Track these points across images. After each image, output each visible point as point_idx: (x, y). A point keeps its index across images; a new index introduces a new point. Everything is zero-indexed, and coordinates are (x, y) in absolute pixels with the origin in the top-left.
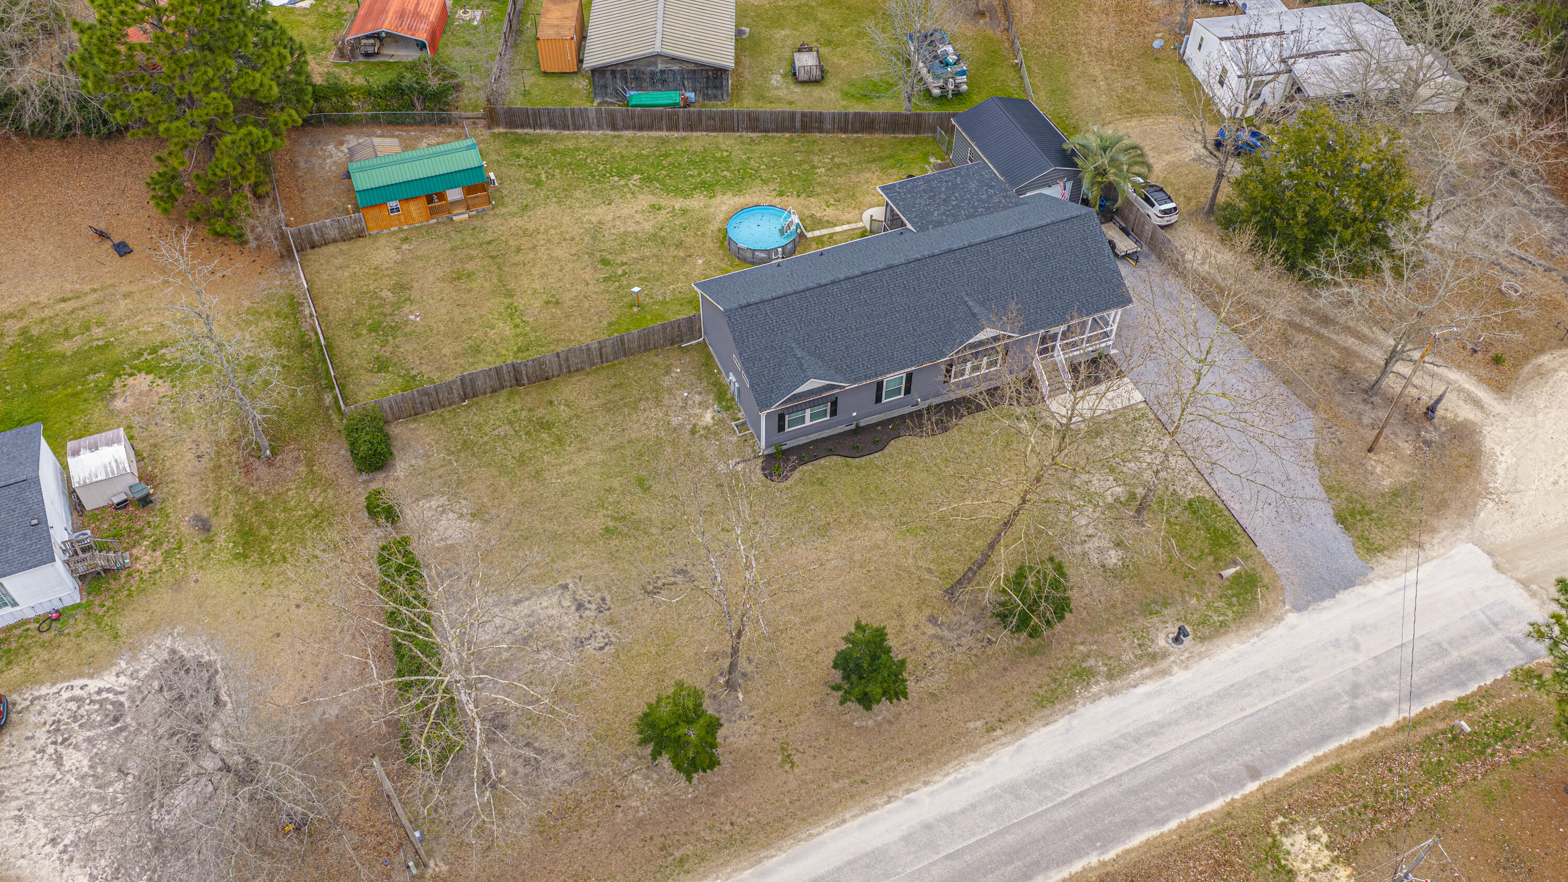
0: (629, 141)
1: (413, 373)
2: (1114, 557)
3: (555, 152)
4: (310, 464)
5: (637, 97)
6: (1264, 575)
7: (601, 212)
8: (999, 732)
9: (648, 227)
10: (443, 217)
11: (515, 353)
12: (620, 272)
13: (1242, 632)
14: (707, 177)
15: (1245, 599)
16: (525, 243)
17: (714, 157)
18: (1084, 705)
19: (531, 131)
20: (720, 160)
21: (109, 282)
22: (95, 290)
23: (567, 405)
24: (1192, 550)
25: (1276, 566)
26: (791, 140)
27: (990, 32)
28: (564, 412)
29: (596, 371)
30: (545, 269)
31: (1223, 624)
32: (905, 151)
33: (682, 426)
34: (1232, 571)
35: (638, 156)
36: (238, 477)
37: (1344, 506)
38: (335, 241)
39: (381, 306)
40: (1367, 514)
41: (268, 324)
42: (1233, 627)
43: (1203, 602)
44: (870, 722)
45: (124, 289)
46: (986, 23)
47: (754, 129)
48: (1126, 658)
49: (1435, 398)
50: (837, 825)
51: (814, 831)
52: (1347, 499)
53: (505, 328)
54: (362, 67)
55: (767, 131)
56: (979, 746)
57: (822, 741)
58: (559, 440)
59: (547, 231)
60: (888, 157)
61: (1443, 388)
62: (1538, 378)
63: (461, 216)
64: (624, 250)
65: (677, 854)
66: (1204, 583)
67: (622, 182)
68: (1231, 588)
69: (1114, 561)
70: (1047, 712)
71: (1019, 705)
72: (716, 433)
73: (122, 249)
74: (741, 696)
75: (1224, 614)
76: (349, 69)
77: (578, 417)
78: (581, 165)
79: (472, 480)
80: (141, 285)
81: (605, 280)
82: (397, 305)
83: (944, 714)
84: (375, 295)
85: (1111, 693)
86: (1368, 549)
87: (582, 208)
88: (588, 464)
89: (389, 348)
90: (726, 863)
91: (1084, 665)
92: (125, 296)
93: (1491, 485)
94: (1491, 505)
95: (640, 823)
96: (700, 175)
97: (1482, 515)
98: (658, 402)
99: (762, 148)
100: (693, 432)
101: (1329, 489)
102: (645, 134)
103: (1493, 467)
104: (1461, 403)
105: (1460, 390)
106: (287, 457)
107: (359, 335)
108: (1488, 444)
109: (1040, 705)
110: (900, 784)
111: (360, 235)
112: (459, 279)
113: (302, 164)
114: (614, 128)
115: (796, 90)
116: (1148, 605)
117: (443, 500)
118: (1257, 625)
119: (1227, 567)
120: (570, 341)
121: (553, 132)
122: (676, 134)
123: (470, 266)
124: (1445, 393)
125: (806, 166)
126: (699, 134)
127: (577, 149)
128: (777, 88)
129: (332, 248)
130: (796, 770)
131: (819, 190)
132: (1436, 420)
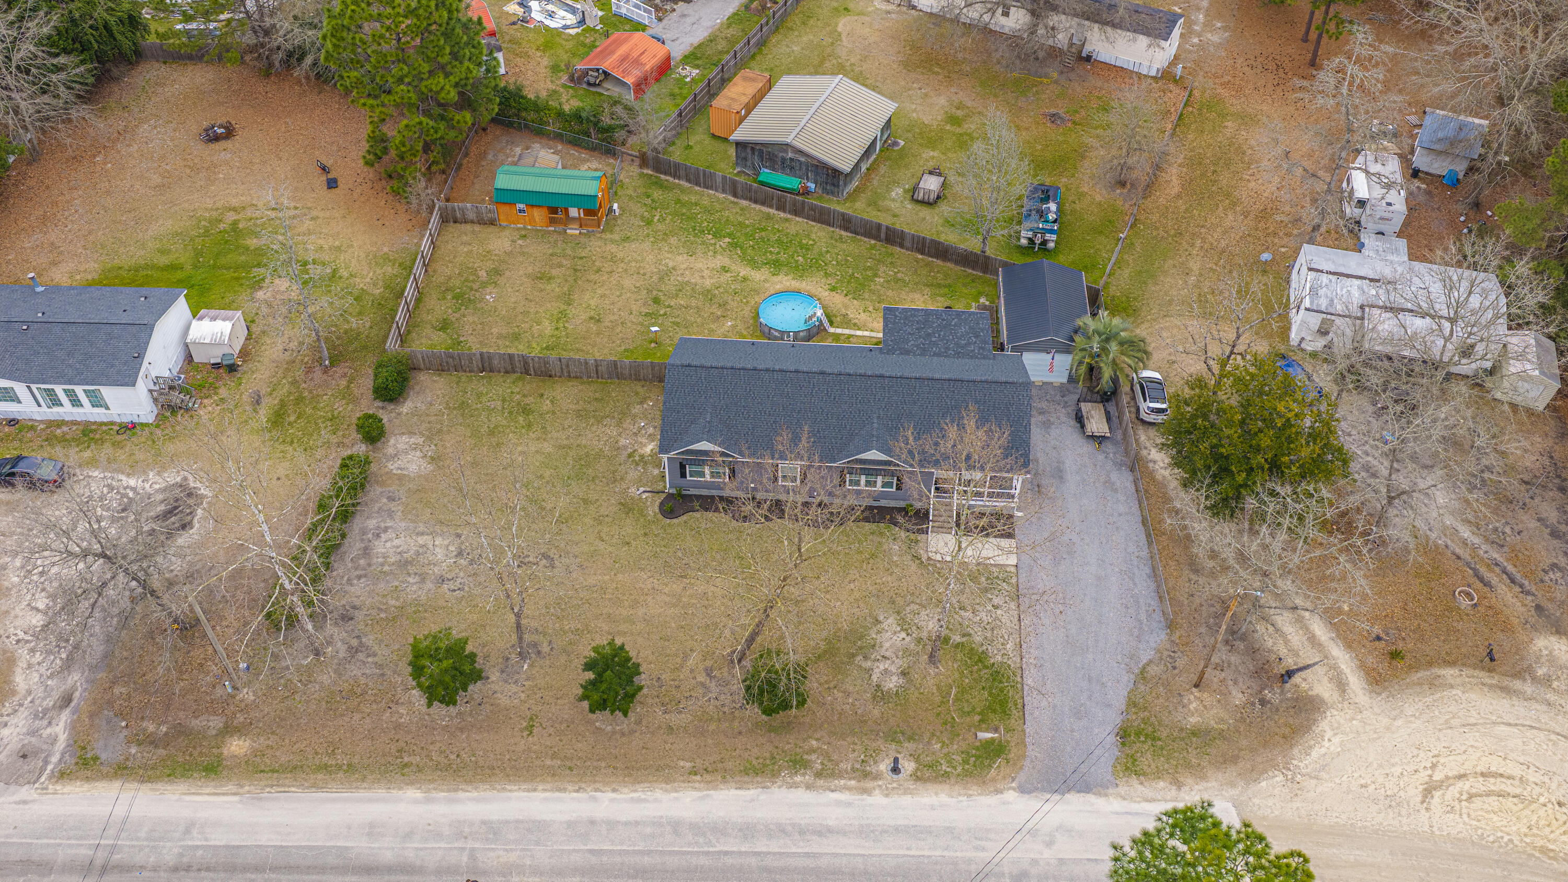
0: (742, 209)
1: (462, 339)
2: (893, 683)
3: (678, 201)
4: (350, 382)
5: (766, 175)
6: (1014, 750)
7: (681, 261)
8: (698, 778)
9: (708, 283)
10: (560, 228)
11: (542, 349)
12: (662, 312)
13: (957, 787)
14: (783, 257)
15: (982, 762)
16: (607, 267)
17: (800, 242)
18: (780, 787)
19: (671, 179)
20: (801, 246)
21: (309, 205)
22: (296, 208)
23: (552, 402)
24: (966, 705)
25: (1030, 748)
26: (873, 247)
27: (1119, 203)
28: (547, 405)
29: (589, 383)
30: (607, 292)
31: (946, 775)
32: (965, 285)
33: (625, 447)
34: (989, 735)
35: (740, 224)
36: (299, 374)
37: (1135, 724)
38: (472, 222)
39: (473, 281)
40: (1154, 739)
41: (390, 269)
42: (953, 780)
43: (945, 750)
44: (609, 728)
45: (314, 213)
46: (1120, 194)
47: (846, 229)
48: (843, 766)
49: (1301, 665)
50: (528, 791)
51: (508, 787)
52: (1143, 719)
53: (547, 328)
54: (581, 92)
55: (856, 233)
56: (674, 781)
57: (563, 726)
58: (529, 426)
59: (630, 262)
60: (945, 286)
61: (1317, 659)
62: (1426, 687)
63: (573, 231)
64: (677, 295)
65: (406, 759)
66: (958, 735)
67: (713, 241)
68: (977, 749)
69: (891, 686)
70: (746, 779)
71: (729, 765)
72: (646, 463)
73: (332, 184)
74: (526, 667)
75: (955, 768)
76: (571, 91)
77: (554, 413)
78: (692, 218)
79: (449, 432)
80: (328, 214)
81: (647, 315)
82: (484, 285)
83: (668, 746)
84: (475, 272)
85: (808, 787)
86: (1127, 769)
87: (668, 252)
88: (537, 452)
89: (457, 315)
90: (431, 781)
91: (805, 757)
92: (312, 219)
93: (1295, 762)
94: (1280, 778)
95: (398, 727)
96: (778, 253)
97: (1264, 784)
98: (619, 423)
99: (844, 246)
100: (630, 456)
101: (1132, 704)
102: (758, 207)
103: (1311, 747)
104: (1326, 679)
105: (1335, 667)
106: (339, 370)
107: (444, 298)
108: (1324, 725)
109: (746, 772)
110: (595, 782)
111: (492, 223)
112: (541, 278)
113: (490, 157)
114: (735, 195)
115: (909, 206)
116: (896, 732)
117: (421, 440)
118: (975, 788)
119: (987, 730)
120: (588, 353)
121: (687, 185)
122: (782, 215)
123: (554, 272)
124: (1314, 664)
125: (869, 273)
126: (800, 220)
127: (696, 204)
128: (894, 200)
129: (468, 227)
130: (530, 739)
131: (866, 295)
132: (1288, 685)
